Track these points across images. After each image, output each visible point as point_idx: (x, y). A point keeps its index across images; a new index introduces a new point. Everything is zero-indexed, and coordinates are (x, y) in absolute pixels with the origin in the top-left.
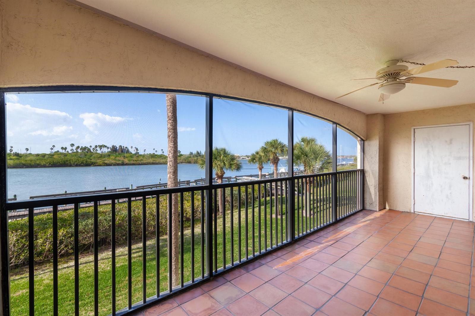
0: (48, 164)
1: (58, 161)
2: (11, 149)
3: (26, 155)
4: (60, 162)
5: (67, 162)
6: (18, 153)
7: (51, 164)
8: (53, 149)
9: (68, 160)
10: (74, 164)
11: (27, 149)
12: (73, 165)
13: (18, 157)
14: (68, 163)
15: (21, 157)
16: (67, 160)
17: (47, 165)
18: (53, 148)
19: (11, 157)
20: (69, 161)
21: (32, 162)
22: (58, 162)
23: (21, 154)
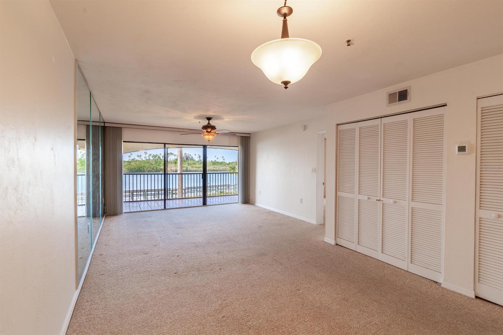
1: (134, 167)
7: (129, 170)
8: (130, 157)
9: (142, 166)
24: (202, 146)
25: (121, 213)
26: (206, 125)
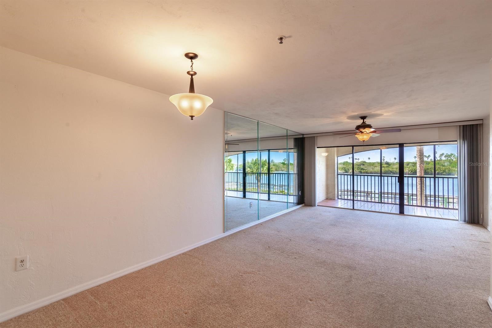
0: (411, 171)
3: (394, 164)
5: (428, 170)
11: (394, 158)
13: (388, 165)
14: (428, 171)
16: (428, 169)
20: (430, 169)
24: (398, 145)
25: (315, 206)
26: (360, 124)
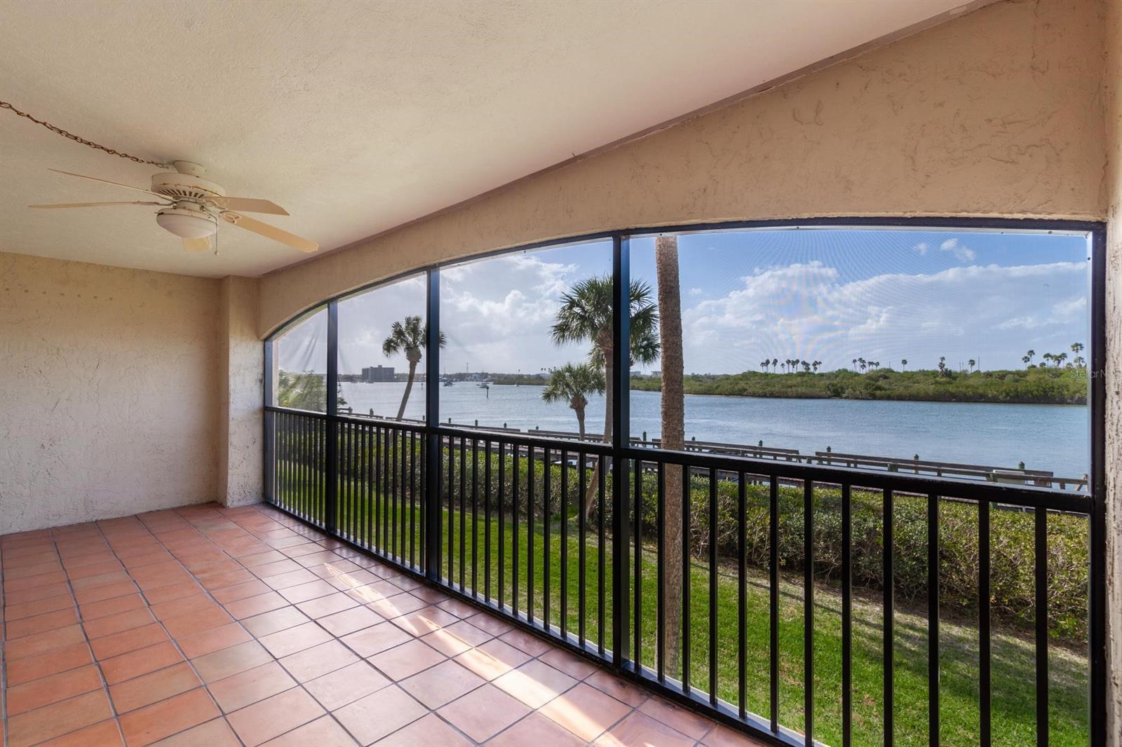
0: (1004, 395)
1: (1029, 388)
2: (941, 364)
3: (964, 375)
4: (1032, 392)
5: (1053, 391)
6: (950, 371)
7: (1011, 394)
8: (1029, 360)
9: (1056, 386)
10: (1072, 398)
11: (971, 361)
12: (1068, 401)
13: (950, 378)
14: (1054, 393)
15: (955, 378)
16: (1053, 388)
17: (1000, 397)
18: (1029, 357)
19: (937, 379)
20: (1058, 389)
21: (969, 389)
22: (1028, 392)
23: (956, 373)
